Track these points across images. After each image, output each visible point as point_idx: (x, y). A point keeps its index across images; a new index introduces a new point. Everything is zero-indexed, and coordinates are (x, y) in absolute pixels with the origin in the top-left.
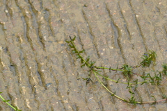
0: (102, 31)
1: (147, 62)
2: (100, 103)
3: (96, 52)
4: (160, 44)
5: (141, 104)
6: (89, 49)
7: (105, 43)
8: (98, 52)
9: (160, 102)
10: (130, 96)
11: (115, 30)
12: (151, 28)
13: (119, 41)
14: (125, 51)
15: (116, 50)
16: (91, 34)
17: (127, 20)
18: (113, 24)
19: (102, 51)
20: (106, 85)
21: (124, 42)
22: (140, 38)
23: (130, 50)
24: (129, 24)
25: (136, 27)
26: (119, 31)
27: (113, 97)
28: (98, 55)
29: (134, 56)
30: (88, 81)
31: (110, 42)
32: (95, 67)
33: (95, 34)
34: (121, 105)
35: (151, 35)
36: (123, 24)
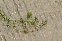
0: (11, 7)
1: (29, 17)
2: (13, 34)
3: (9, 15)
4: (33, 9)
5: (28, 32)
6: (7, 14)
7: (13, 11)
8: (10, 15)
9: (35, 31)
10: (24, 30)
11: (16, 6)
12: (29, 4)
13: (18, 10)
14: (20, 13)
15: (17, 13)
17: (20, 1)
18: (15, 4)
19: (12, 14)
20: (15, 27)
21: (20, 10)
22: (26, 8)
23: (22, 13)
24: (21, 3)
25: (23, 4)
26: (17, 6)
27: (17, 31)
28: (11, 16)
29: (24, 15)
30: (7, 26)
31: (14, 10)
32: (10, 20)
33: (8, 8)
34: (21, 34)
35: (29, 6)
36: (19, 3)
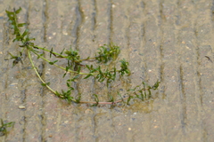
1: (104, 57)
3: (42, 35)
4: (131, 42)
5: (78, 102)
6: (36, 29)
7: (59, 27)
8: (45, 34)
10: (66, 89)
11: (79, 16)
12: (126, 23)
13: (78, 29)
14: (81, 41)
15: (71, 38)
16: (45, 15)
17: (98, 7)
18: (79, 10)
19: (51, 35)
20: (41, 75)
21: (85, 31)
22: (107, 31)
23: (89, 42)
24: (100, 13)
25: (107, 18)
26: (83, 17)
27: (44, 88)
28: (45, 38)
30: (17, 60)
31: (66, 27)
32: (32, 44)
33: (50, 15)
34: (50, 99)
35: (123, 31)
36: (92, 11)
